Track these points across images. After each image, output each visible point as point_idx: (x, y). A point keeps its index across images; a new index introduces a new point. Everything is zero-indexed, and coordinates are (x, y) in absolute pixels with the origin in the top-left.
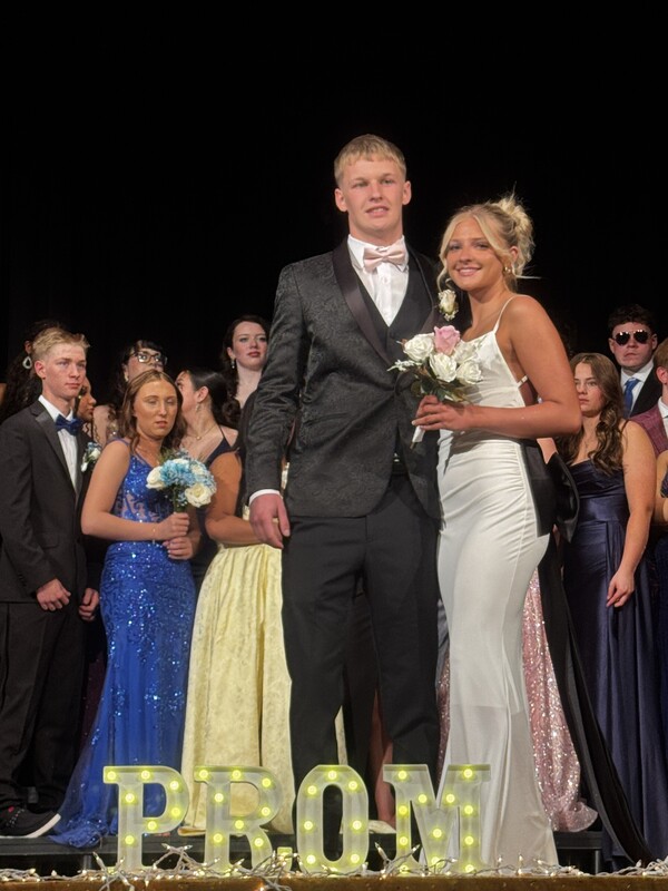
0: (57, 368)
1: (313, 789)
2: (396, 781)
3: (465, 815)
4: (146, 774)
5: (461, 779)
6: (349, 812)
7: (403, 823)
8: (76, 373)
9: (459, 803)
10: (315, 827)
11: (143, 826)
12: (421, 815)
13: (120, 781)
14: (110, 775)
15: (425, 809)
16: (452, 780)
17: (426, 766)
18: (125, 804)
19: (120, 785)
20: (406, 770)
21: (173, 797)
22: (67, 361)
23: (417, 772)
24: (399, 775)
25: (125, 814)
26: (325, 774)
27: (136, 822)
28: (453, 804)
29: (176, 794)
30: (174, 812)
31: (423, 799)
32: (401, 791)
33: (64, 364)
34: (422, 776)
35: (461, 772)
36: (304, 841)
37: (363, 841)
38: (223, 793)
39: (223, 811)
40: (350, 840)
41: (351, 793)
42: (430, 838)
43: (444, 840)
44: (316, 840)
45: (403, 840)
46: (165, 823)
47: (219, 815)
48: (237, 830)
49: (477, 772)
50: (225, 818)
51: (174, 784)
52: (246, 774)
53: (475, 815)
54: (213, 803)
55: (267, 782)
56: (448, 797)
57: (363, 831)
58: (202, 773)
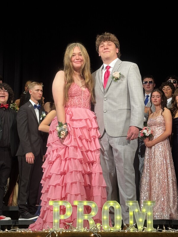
0: (35, 92)
1: (106, 208)
3: (148, 215)
4: (61, 203)
5: (147, 205)
6: (116, 214)
7: (131, 217)
8: (41, 93)
10: (107, 218)
11: (60, 217)
12: (136, 215)
14: (51, 203)
15: (137, 213)
16: (145, 205)
17: (137, 201)
18: (55, 211)
19: (54, 206)
20: (132, 202)
22: (38, 90)
25: (55, 214)
26: (110, 203)
27: (58, 216)
29: (69, 208)
30: (69, 213)
31: (137, 210)
32: (130, 208)
33: (37, 91)
34: (136, 204)
35: (147, 203)
36: (104, 222)
37: (120, 222)
38: (82, 208)
39: (82, 213)
40: (117, 221)
41: (117, 209)
42: (139, 221)
43: (143, 221)
44: (107, 221)
45: (131, 222)
46: (66, 216)
47: (80, 214)
48: (85, 218)
49: (151, 203)
50: (82, 215)
51: (68, 205)
52: (88, 203)
53: (151, 215)
54: (79, 211)
55: (93, 205)
56: (144, 210)
57: (120, 219)
58: (76, 203)
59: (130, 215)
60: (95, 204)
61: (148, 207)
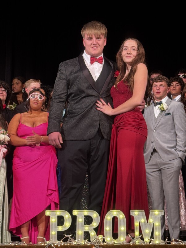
2: (134, 215)
3: (156, 226)
4: (59, 213)
5: (154, 214)
7: (137, 228)
10: (110, 229)
11: (58, 228)
12: (142, 225)
13: (50, 215)
14: (48, 213)
16: (152, 215)
17: (143, 210)
18: (52, 222)
19: (51, 216)
20: (138, 211)
21: (66, 220)
23: (141, 212)
24: (135, 213)
25: (52, 225)
26: (113, 213)
27: (55, 227)
28: (152, 222)
30: (67, 224)
32: (136, 218)
34: (142, 214)
35: (154, 212)
36: (106, 234)
37: (124, 233)
38: (82, 219)
39: (82, 224)
40: (121, 233)
41: (120, 219)
42: (145, 233)
43: (149, 233)
44: (110, 233)
45: (137, 233)
46: (64, 228)
47: (80, 225)
48: (86, 230)
49: (159, 212)
50: (82, 226)
51: (67, 216)
52: (88, 213)
53: (159, 226)
54: (79, 222)
55: (95, 215)
56: (151, 220)
57: (124, 230)
58: (75, 212)
59: (136, 226)
61: (156, 217)
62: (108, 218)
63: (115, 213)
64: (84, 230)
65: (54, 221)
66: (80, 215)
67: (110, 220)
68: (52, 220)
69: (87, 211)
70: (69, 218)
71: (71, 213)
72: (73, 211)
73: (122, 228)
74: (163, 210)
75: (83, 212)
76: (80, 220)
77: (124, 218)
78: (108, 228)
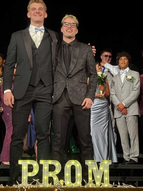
2: (88, 164)
3: (105, 172)
4: (29, 162)
5: (104, 164)
6: (77, 171)
7: (90, 174)
9: (104, 169)
10: (69, 175)
11: (28, 174)
13: (22, 163)
14: (20, 162)
15: (95, 171)
16: (102, 164)
18: (23, 169)
19: (22, 165)
20: (91, 161)
25: (23, 172)
26: (71, 162)
27: (26, 173)
28: (102, 170)
29: (35, 167)
30: (35, 171)
32: (89, 167)
34: (94, 163)
35: (104, 162)
36: (66, 178)
37: (80, 179)
38: (47, 167)
39: (47, 171)
40: (77, 178)
41: (77, 167)
42: (97, 178)
43: (100, 178)
44: (69, 178)
45: (90, 178)
46: (33, 174)
47: (46, 172)
48: (50, 175)
49: (108, 162)
50: (47, 173)
51: (35, 164)
52: (52, 162)
53: (107, 173)
54: (44, 169)
55: (57, 164)
56: (101, 168)
57: (80, 176)
58: (42, 162)
59: (89, 172)
60: (58, 163)
61: (105, 166)
62: (68, 166)
63: (73, 162)
64: (49, 175)
65: (25, 168)
66: (46, 163)
67: (69, 168)
68: (23, 168)
69: (51, 161)
70: (37, 166)
71: (38, 162)
72: (40, 160)
73: (79, 174)
74: (111, 160)
75: (48, 161)
76: (46, 168)
77: (80, 166)
78: (67, 174)
